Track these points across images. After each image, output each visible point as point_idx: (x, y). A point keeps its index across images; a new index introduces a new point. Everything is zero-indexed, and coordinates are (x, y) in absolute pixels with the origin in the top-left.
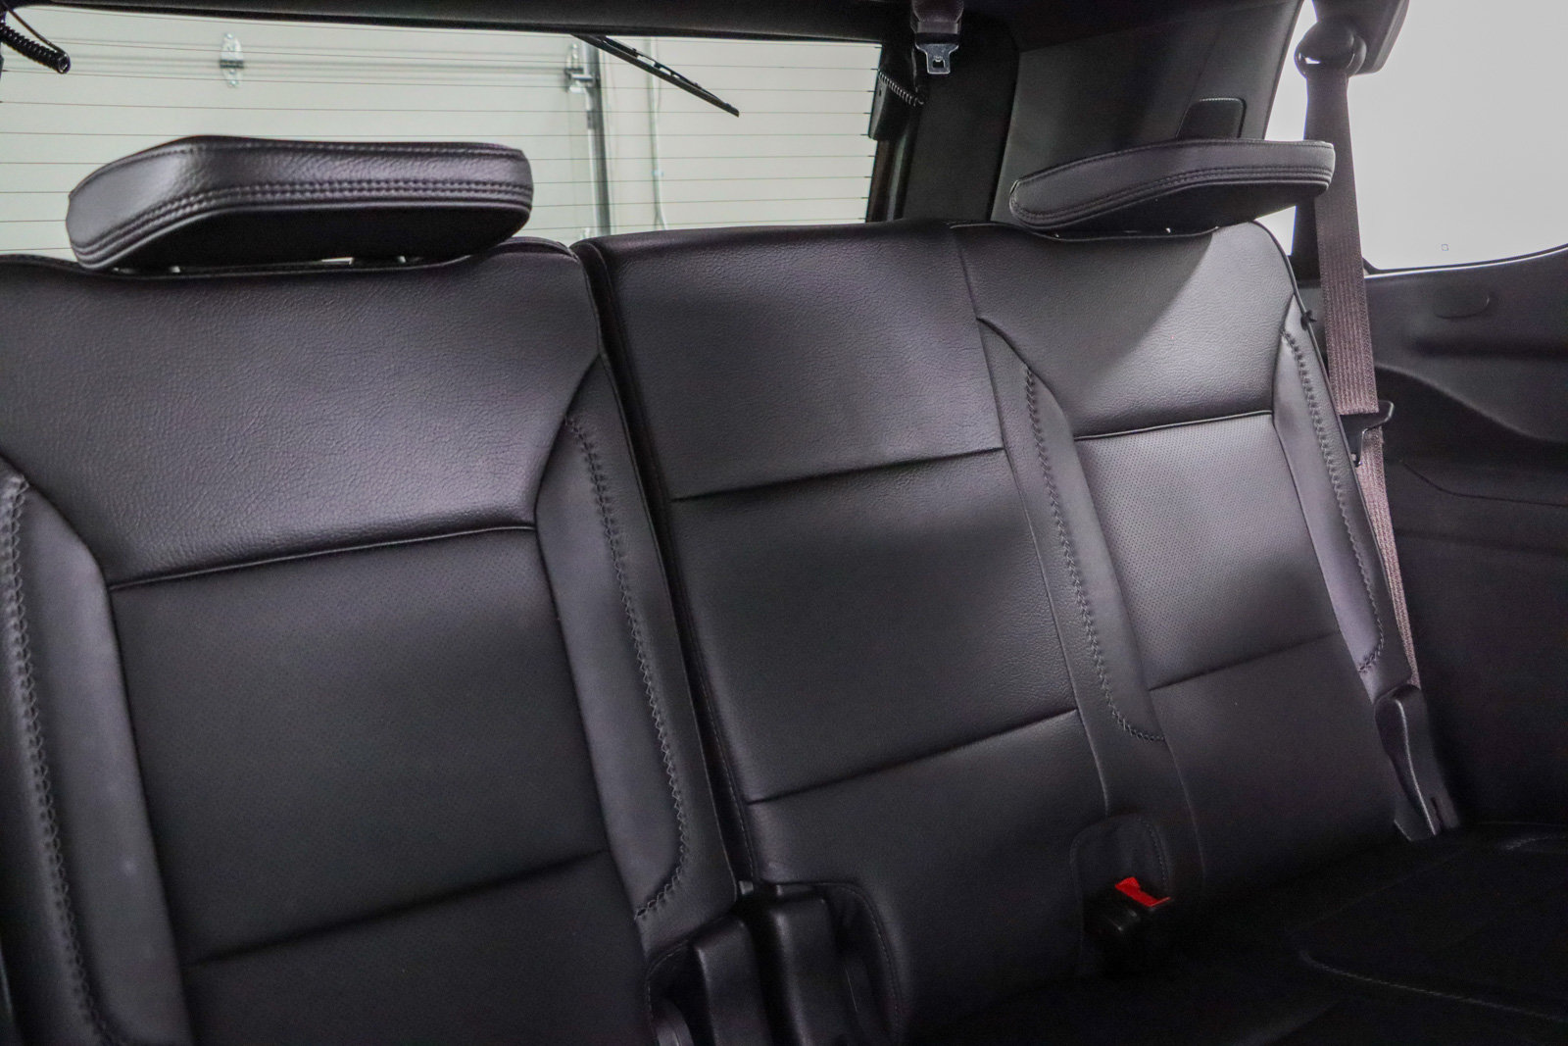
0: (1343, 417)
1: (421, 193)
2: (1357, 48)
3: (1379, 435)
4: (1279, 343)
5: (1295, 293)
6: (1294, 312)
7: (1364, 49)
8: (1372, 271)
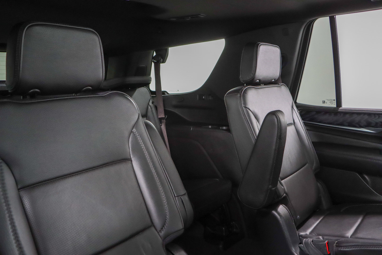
0: (159, 118)
1: (4, 88)
2: (161, 60)
3: (165, 121)
4: (148, 106)
5: (151, 98)
6: (151, 101)
7: (162, 60)
8: (168, 94)
